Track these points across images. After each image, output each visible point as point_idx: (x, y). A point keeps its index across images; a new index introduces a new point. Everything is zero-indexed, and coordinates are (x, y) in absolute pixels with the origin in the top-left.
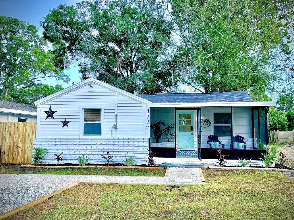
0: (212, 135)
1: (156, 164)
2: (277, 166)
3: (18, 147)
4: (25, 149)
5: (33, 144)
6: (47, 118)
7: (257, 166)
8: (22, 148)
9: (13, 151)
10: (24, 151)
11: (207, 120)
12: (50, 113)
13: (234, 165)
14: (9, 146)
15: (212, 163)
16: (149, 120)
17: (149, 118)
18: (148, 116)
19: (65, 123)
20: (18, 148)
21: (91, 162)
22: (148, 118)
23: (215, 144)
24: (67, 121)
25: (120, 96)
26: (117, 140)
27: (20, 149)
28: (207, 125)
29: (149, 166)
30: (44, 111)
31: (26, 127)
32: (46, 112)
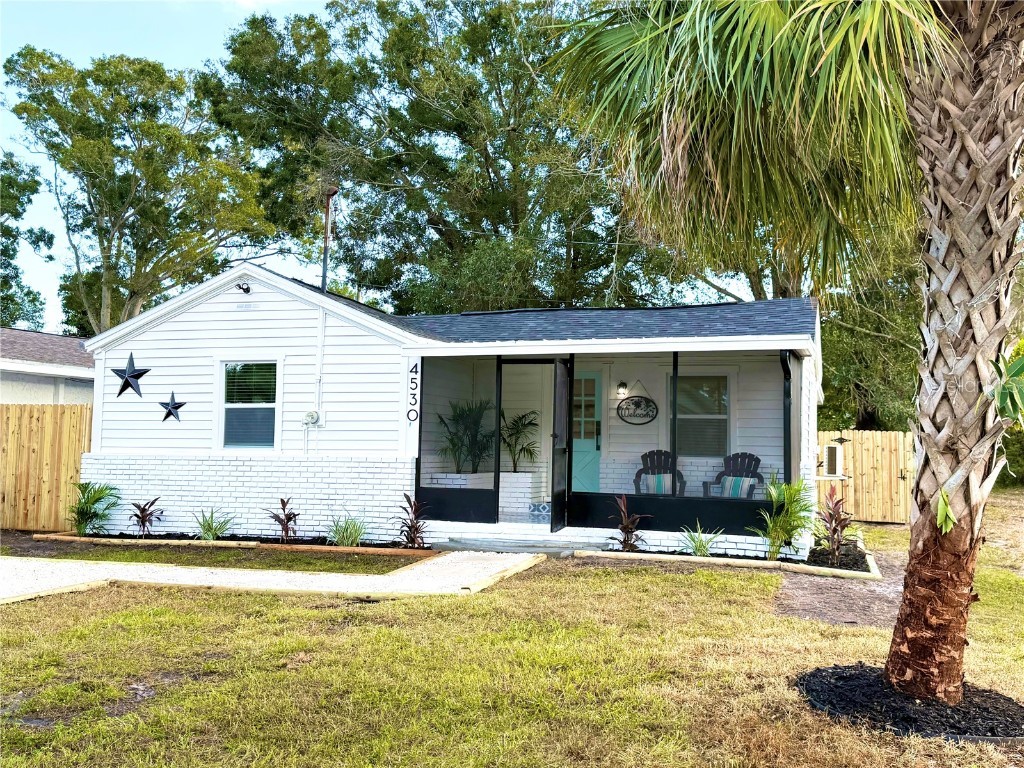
0: (659, 452)
1: (428, 540)
2: (817, 557)
3: (40, 479)
4: (58, 488)
5: (82, 471)
6: (120, 393)
7: (748, 553)
8: (52, 485)
9: (27, 492)
10: (55, 490)
11: (646, 399)
12: (131, 378)
13: (671, 549)
14: (16, 478)
15: (603, 541)
16: (418, 397)
17: (418, 392)
18: (414, 386)
19: (172, 409)
20: (39, 484)
21: (240, 532)
22: (413, 392)
23: (659, 482)
24: (177, 401)
25: (331, 321)
26: (317, 464)
27: (45, 487)
28: (644, 416)
29: (406, 547)
30: (113, 370)
31: (62, 418)
32: (119, 372)
